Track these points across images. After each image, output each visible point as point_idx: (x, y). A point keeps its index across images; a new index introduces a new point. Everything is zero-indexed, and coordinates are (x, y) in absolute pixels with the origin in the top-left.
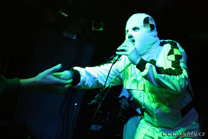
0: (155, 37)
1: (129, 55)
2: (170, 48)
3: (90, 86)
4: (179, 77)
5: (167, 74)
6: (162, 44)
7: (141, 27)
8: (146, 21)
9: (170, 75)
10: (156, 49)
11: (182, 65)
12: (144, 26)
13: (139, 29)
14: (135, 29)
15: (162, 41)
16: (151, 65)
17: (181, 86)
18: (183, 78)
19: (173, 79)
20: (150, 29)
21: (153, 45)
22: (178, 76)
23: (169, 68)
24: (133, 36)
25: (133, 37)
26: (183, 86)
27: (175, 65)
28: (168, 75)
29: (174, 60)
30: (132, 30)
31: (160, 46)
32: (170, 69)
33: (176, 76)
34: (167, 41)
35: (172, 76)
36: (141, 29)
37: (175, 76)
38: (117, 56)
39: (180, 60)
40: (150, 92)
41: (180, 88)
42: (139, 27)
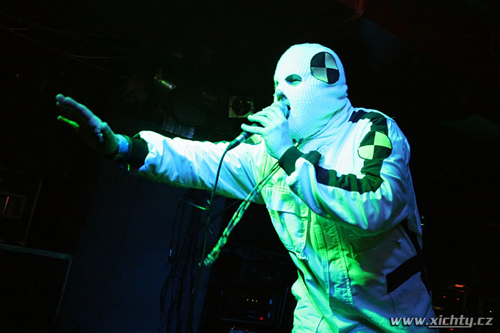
0: (341, 98)
1: (266, 135)
2: (369, 130)
3: (173, 179)
4: (368, 196)
5: (340, 187)
6: (355, 118)
7: (304, 76)
8: (318, 62)
9: (348, 188)
10: (339, 129)
11: (386, 170)
12: (312, 73)
13: (299, 79)
14: (291, 80)
15: (357, 110)
16: (305, 163)
17: (370, 217)
18: (377, 201)
19: (354, 200)
20: (326, 80)
21: (334, 118)
22: (365, 194)
23: (350, 174)
24: (286, 96)
25: (286, 98)
26: (375, 218)
27: (369, 170)
28: (342, 190)
29: (371, 157)
30: (285, 81)
31: (351, 122)
32: (351, 177)
33: (361, 193)
34: (369, 111)
35: (352, 192)
36: (305, 80)
37: (358, 193)
38: (243, 133)
39: (385, 160)
40: (320, 225)
41: (367, 223)
42: (301, 76)
